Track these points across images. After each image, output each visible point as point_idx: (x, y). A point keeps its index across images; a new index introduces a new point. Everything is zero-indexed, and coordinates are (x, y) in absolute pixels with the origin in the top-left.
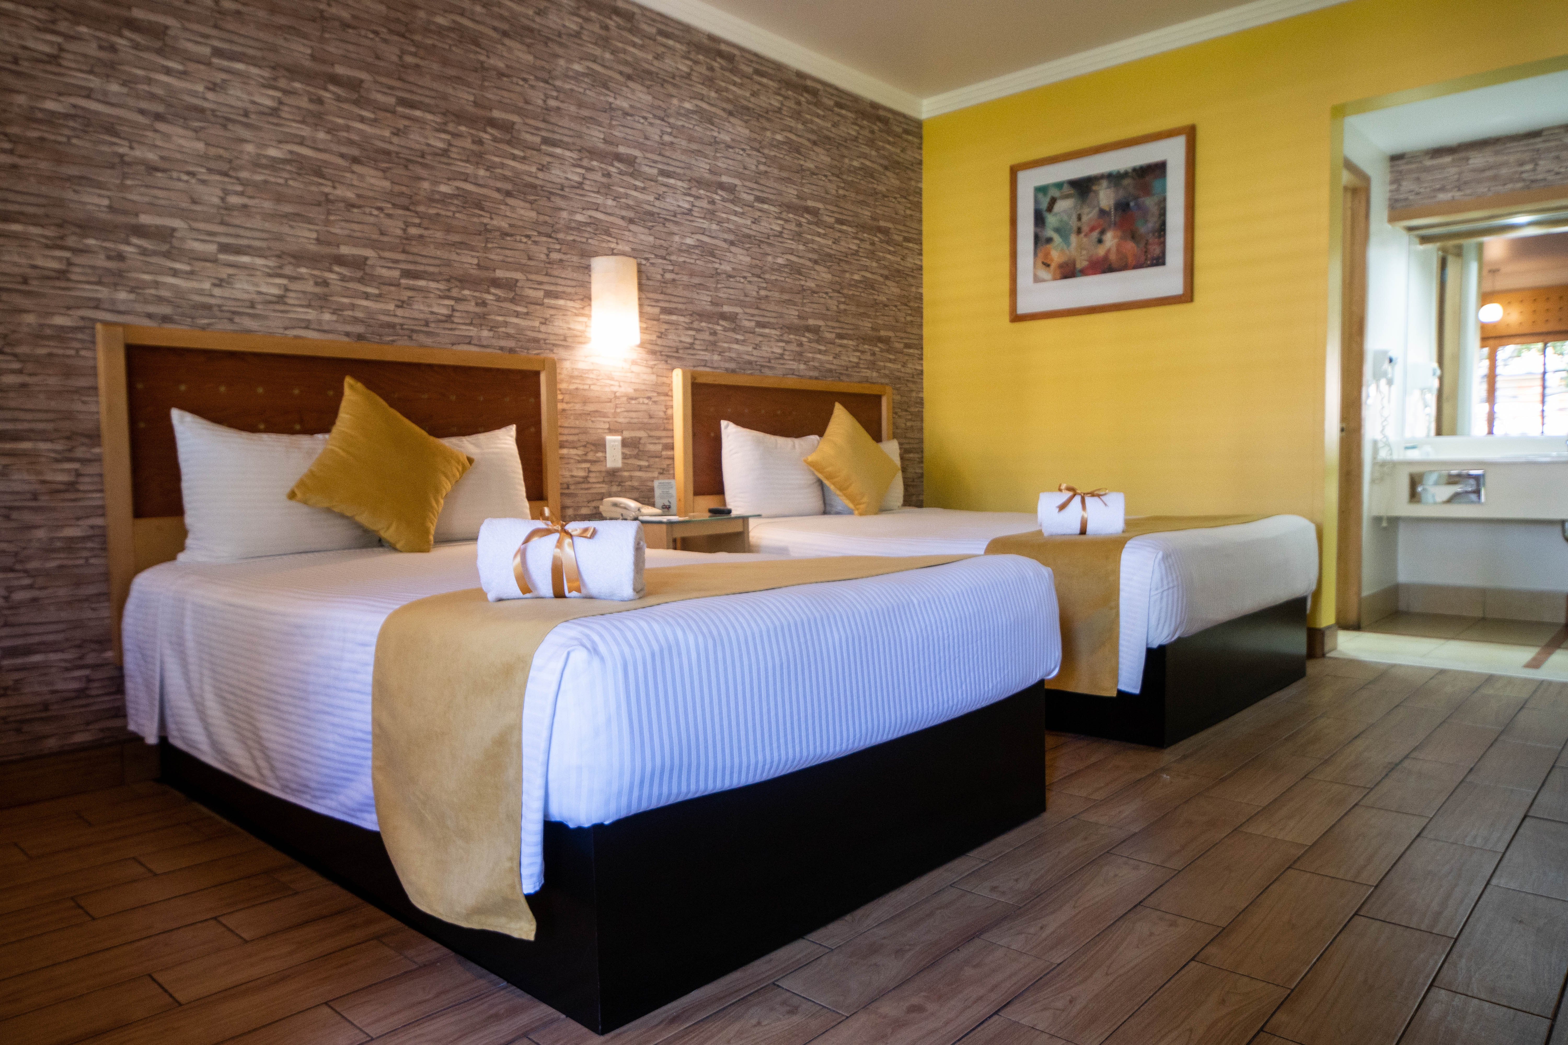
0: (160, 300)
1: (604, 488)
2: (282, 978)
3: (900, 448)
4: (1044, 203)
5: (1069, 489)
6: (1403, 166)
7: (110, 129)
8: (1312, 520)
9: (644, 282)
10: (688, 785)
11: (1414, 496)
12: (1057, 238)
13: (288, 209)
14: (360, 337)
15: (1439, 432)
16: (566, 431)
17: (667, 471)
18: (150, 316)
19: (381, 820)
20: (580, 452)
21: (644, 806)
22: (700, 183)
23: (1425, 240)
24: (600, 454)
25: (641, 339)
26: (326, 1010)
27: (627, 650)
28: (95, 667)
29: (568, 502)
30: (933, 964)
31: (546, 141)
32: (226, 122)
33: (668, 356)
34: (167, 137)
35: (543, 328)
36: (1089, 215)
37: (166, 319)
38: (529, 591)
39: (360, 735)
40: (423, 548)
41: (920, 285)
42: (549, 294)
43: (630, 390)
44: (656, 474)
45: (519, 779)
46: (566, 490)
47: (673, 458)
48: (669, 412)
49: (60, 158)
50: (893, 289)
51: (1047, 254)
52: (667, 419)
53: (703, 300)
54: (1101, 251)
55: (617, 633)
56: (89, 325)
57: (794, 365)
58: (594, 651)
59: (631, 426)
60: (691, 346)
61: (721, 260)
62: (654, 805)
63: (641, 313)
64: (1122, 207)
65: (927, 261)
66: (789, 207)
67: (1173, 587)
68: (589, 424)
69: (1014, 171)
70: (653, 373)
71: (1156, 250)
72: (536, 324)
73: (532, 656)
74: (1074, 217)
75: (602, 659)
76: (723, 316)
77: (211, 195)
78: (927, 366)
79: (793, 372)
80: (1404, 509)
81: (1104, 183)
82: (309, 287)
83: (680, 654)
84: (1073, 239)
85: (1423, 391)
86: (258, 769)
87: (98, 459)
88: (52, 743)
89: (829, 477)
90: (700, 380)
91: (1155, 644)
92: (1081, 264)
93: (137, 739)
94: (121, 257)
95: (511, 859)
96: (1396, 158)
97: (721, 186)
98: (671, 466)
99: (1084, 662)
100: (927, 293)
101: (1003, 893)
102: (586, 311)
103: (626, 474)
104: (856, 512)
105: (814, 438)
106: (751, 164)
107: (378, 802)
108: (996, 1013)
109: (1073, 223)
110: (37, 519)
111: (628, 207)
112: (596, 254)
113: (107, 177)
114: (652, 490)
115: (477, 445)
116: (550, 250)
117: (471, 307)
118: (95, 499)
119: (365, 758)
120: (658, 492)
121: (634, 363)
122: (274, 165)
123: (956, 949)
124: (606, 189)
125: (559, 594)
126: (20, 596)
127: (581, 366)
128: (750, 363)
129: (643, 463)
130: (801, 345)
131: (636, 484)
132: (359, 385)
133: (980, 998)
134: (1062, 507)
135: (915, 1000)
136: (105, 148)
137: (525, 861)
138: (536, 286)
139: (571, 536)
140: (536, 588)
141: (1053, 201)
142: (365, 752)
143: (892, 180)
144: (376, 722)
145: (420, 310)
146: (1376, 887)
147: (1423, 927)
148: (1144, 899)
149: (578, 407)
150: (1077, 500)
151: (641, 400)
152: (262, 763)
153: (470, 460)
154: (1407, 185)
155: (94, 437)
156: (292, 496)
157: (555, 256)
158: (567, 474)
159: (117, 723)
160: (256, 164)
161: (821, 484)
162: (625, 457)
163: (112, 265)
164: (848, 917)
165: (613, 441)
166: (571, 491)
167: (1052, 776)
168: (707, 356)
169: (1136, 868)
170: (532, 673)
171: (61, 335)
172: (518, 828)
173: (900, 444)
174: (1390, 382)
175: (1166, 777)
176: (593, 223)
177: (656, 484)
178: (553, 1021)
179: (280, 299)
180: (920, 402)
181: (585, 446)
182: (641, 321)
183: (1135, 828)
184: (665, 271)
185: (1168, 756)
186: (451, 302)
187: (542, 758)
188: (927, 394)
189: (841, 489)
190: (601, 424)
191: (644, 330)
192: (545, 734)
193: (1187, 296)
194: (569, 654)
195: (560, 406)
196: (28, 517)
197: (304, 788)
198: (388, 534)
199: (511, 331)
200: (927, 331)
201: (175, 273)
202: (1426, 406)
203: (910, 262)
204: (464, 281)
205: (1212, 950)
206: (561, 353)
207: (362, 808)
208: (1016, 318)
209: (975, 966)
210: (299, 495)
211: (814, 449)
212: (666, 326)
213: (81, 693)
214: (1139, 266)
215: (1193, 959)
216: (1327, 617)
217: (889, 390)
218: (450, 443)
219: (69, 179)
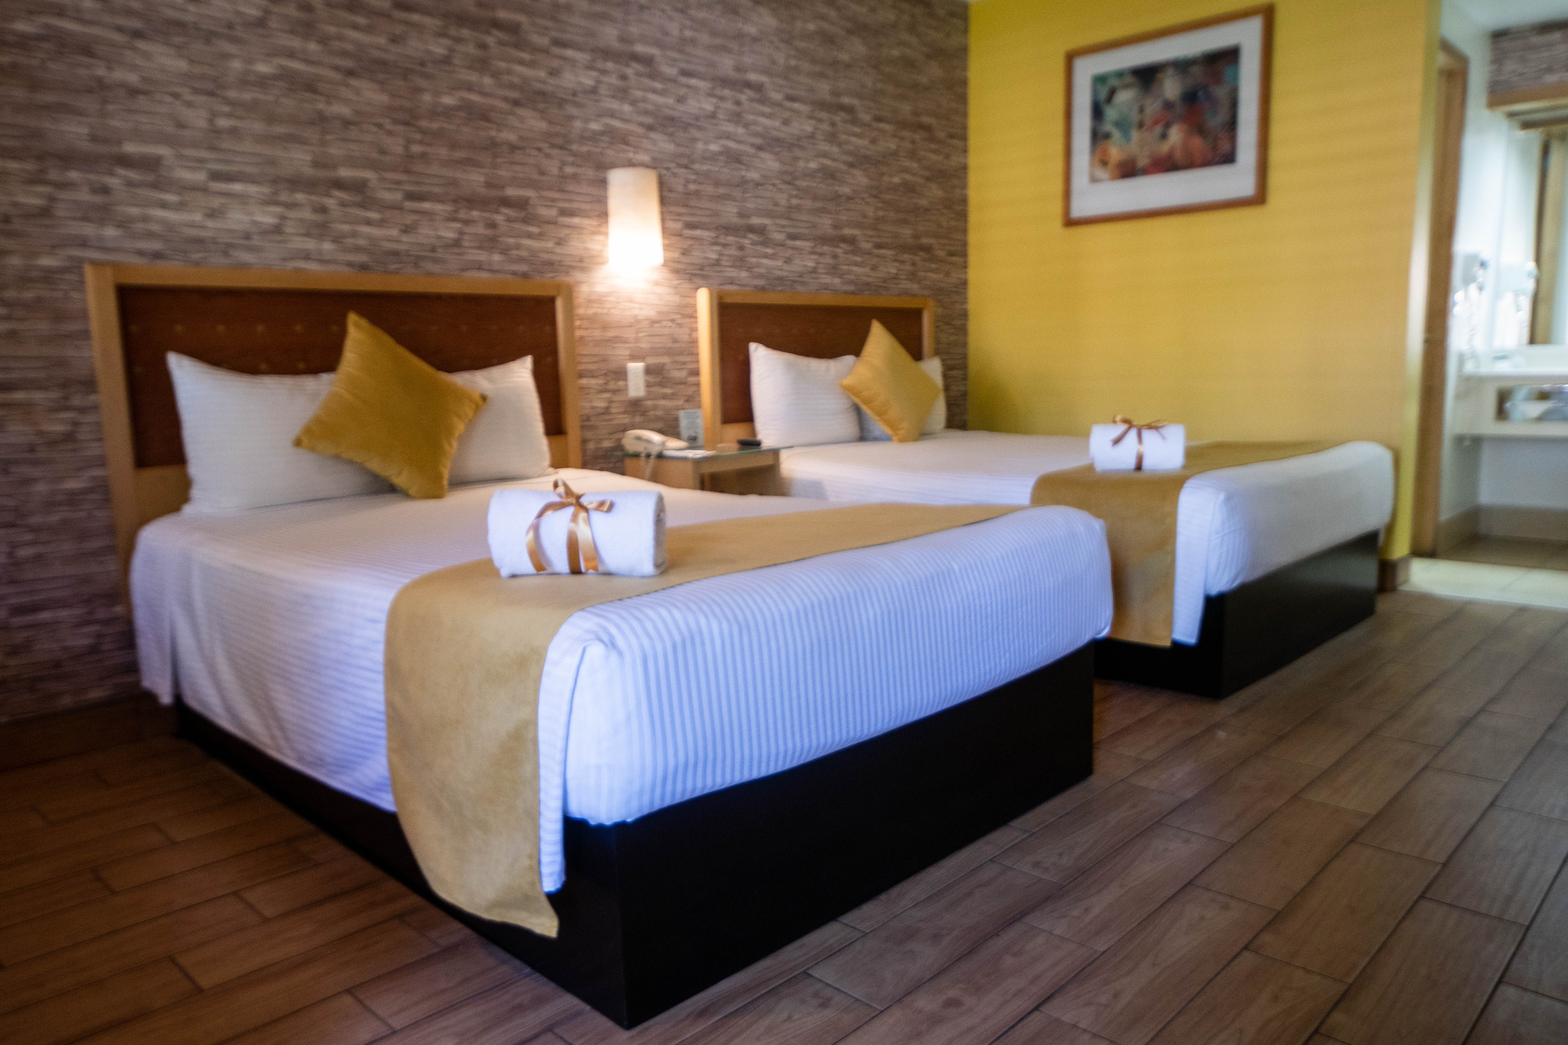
0: (150, 235)
1: (625, 419)
2: (304, 962)
3: (943, 365)
4: (1103, 94)
5: (1125, 421)
6: (1506, 44)
7: (87, 49)
8: (1389, 447)
9: (665, 194)
10: (714, 779)
11: (1501, 413)
12: (1116, 134)
13: (280, 129)
14: (364, 267)
15: (1532, 341)
16: (585, 360)
17: (693, 400)
18: (140, 253)
19: (397, 802)
20: (600, 381)
21: (668, 802)
22: (725, 82)
23: (1527, 125)
24: (621, 383)
25: (665, 257)
26: (348, 1000)
27: (646, 642)
28: (106, 622)
29: (589, 434)
30: (971, 952)
31: (557, 43)
32: (209, 37)
33: (692, 274)
34: (147, 56)
35: (558, 250)
36: (1153, 107)
37: (157, 256)
38: (544, 569)
39: (373, 714)
40: (435, 493)
41: (964, 186)
42: (564, 212)
43: (651, 313)
44: (680, 402)
45: (536, 776)
46: (586, 423)
47: (698, 384)
48: (694, 335)
49: (34, 85)
50: (935, 192)
51: (1105, 152)
52: (691, 342)
53: (730, 212)
54: (1165, 148)
55: (635, 623)
56: (76, 266)
57: (827, 280)
58: (611, 645)
59: (654, 351)
60: (717, 263)
61: (748, 167)
62: (678, 799)
63: (664, 230)
64: (1191, 98)
65: (973, 160)
66: (823, 105)
67: (1235, 531)
68: (609, 352)
69: (1070, 58)
70: (677, 294)
71: (1225, 147)
72: (550, 245)
73: (546, 649)
74: (1136, 109)
75: (620, 654)
76: (751, 229)
77: (198, 119)
78: (973, 275)
79: (826, 287)
80: (1489, 427)
81: (1170, 71)
82: (307, 214)
83: (703, 643)
84: (1135, 135)
85: (1517, 294)
86: (273, 738)
87: (95, 408)
88: (66, 701)
89: (867, 402)
90: (728, 300)
91: (1214, 591)
92: (1143, 161)
93: (150, 697)
94: (105, 190)
95: (530, 857)
96: (1499, 36)
97: (748, 85)
98: (698, 393)
99: (1136, 610)
100: (973, 194)
101: (1046, 870)
102: (603, 229)
103: (649, 403)
104: (895, 438)
105: (849, 359)
106: (780, 58)
107: (394, 784)
108: (1036, 1008)
109: (1134, 117)
110: (35, 472)
111: (646, 113)
112: (613, 166)
113: (88, 103)
114: (676, 419)
115: (491, 380)
116: (564, 164)
117: (481, 230)
118: (94, 450)
119: (379, 737)
120: (684, 423)
121: (657, 283)
122: (263, 82)
123: (996, 934)
124: (622, 93)
125: (575, 570)
126: (24, 553)
127: (600, 288)
128: (781, 278)
129: (668, 391)
130: (835, 257)
131: (659, 413)
132: (364, 323)
133: (1019, 992)
134: (1117, 441)
135: (952, 993)
136: (83, 72)
137: (545, 859)
138: (549, 204)
139: (586, 510)
140: (550, 563)
141: (1112, 93)
142: (379, 732)
143: (935, 71)
144: (389, 703)
145: (426, 234)
146: (1445, 865)
147: (1493, 913)
148: (1196, 877)
149: (597, 334)
150: (1133, 434)
151: (664, 323)
152: (278, 733)
153: (484, 398)
154: (1511, 66)
155: (89, 384)
156: (298, 443)
157: (569, 170)
158: (587, 405)
159: (129, 679)
160: (244, 82)
161: (857, 410)
162: (648, 385)
163: (98, 199)
164: (883, 897)
165: (636, 368)
166: (592, 423)
167: (1101, 733)
168: (733, 273)
169: (1187, 841)
170: (547, 668)
171: (49, 277)
172: (537, 827)
173: (943, 361)
174: (1481, 288)
175: (1221, 734)
176: (610, 132)
177: (682, 414)
178: (578, 1014)
179: (277, 230)
180: (964, 315)
181: (605, 375)
182: (664, 237)
183: (1188, 794)
184: (688, 182)
185: (1224, 709)
186: (458, 225)
187: (559, 756)
188: (973, 305)
189: (880, 414)
190: (622, 351)
191: (666, 248)
192: (561, 732)
193: (1260, 198)
194: (584, 650)
195: (578, 333)
196: (28, 471)
197: (319, 762)
198: (400, 480)
199: (524, 254)
200: (973, 238)
201: (164, 205)
202: (1518, 310)
203: (955, 161)
204: (471, 201)
205: (1267, 938)
206: (578, 276)
207: (378, 787)
208: (1070, 222)
209: (1016, 955)
210: (305, 441)
211: (850, 371)
212: (690, 242)
213: (93, 650)
214: (1206, 163)
215: (1246, 948)
216: (1400, 547)
217: (931, 303)
218: (461, 379)
219: (46, 107)
